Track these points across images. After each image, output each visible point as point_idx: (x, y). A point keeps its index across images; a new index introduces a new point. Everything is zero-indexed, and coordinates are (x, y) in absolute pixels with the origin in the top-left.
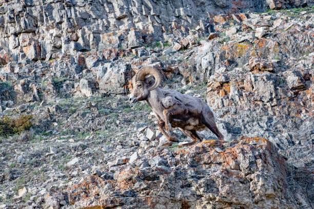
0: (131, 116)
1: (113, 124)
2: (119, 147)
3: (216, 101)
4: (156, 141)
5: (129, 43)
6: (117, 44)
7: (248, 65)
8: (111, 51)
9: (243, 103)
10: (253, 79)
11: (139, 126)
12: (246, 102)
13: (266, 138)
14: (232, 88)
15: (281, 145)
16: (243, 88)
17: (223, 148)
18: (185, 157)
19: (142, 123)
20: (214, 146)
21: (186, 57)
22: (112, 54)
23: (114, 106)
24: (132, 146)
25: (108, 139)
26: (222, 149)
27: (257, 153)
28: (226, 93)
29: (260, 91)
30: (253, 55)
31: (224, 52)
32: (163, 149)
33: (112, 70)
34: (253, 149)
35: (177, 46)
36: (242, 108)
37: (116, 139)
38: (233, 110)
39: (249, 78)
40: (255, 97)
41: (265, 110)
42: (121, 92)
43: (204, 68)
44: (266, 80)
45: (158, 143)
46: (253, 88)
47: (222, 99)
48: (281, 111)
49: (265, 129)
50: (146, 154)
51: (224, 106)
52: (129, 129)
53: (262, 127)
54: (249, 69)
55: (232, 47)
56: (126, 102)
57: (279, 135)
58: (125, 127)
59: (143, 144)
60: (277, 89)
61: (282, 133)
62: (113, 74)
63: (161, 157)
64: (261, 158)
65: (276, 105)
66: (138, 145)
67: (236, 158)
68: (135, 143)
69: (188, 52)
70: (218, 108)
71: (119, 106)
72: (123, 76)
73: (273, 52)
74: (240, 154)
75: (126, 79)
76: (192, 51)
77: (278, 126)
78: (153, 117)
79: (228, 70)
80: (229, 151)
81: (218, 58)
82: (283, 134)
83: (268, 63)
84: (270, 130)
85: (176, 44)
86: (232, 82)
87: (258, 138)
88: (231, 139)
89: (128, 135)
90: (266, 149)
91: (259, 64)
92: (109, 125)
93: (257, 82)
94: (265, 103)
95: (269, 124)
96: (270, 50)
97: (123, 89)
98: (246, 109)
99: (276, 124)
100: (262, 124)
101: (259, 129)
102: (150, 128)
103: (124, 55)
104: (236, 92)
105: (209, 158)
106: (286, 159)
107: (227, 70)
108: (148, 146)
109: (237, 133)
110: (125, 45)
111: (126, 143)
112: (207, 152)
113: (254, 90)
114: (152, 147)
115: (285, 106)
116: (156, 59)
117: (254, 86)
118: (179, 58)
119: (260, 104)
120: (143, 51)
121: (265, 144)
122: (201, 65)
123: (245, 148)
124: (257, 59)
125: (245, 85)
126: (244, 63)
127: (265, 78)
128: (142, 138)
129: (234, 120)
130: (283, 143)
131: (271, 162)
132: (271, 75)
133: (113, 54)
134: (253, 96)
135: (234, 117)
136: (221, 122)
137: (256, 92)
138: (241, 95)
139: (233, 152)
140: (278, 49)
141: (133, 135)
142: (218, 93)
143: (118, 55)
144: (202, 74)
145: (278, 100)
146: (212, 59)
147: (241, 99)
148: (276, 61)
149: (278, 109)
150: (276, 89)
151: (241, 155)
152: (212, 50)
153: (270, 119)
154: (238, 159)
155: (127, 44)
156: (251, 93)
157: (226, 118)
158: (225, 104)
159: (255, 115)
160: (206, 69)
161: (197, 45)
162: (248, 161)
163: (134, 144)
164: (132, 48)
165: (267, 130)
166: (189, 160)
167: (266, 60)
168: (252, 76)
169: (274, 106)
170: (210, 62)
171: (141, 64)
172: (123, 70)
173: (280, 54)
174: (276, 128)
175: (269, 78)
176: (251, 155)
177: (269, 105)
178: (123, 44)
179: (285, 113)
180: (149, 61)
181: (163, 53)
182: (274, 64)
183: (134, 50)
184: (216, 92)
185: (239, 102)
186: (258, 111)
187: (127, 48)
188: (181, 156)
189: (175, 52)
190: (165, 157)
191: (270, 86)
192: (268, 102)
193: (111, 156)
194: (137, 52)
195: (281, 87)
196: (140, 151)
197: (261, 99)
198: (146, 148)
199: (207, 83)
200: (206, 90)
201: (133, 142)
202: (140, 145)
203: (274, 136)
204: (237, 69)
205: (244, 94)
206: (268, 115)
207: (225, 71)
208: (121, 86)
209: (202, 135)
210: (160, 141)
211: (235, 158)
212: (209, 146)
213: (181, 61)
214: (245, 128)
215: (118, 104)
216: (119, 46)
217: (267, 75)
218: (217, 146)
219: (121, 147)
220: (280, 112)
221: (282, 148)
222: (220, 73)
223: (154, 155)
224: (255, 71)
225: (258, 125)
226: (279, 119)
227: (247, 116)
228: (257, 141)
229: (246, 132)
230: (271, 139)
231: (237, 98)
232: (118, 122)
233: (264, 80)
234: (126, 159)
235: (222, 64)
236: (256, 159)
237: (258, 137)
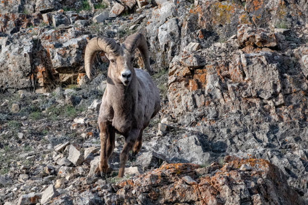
0: (43, 125)
1: (12, 139)
2: (23, 177)
3: (183, 98)
4: (85, 166)
5: (37, 4)
6: (17, 6)
7: (236, 37)
8: (7, 18)
9: (228, 101)
10: (244, 62)
11: (55, 142)
12: (233, 99)
13: (267, 159)
14: (209, 78)
15: (292, 170)
16: (228, 77)
17: (196, 176)
18: (133, 192)
19: (60, 136)
20: (182, 173)
21: (132, 27)
22: (9, 22)
23: (14, 108)
24: (45, 175)
25: (5, 164)
26: (195, 179)
27: (253, 184)
28: (200, 85)
29: (256, 81)
30: (244, 21)
31: (196, 17)
32: (96, 180)
33: (10, 49)
34: (246, 177)
35: (117, 8)
36: (226, 110)
37: (18, 163)
38: (212, 114)
39: (237, 60)
40: (248, 90)
41: (265, 112)
42: (25, 86)
43: (162, 43)
44: (265, 63)
45: (88, 170)
46: (244, 76)
47: (193, 96)
48: (292, 114)
49: (265, 144)
50: (68, 189)
51: (196, 107)
52: (39, 147)
53: (260, 141)
54: (238, 45)
55: (209, 8)
56: (34, 102)
57: (289, 154)
58: (33, 144)
59: (62, 171)
60: (285, 77)
61: (294, 149)
62: (11, 55)
63: (93, 192)
64: (260, 193)
65: (283, 105)
66: (55, 173)
67: (219, 193)
68: (50, 170)
69: (135, 18)
70: (187, 110)
71: (23, 108)
72: (28, 59)
73: (276, 16)
74: (224, 187)
75: (32, 64)
76: (141, 16)
77: (288, 138)
78: (79, 126)
79: (202, 48)
80: (207, 181)
81: (185, 28)
82: (296, 153)
83: (268, 34)
84: (274, 146)
85: (116, 5)
86: (210, 66)
87: (253, 160)
88: (210, 161)
89: (37, 156)
90: (267, 178)
91: (254, 37)
92: (6, 141)
93: (251, 66)
94: (264, 101)
95: (272, 136)
96: (272, 13)
97: (28, 80)
98: (234, 111)
99: (284, 135)
100: (260, 136)
101: (256, 145)
102: (74, 145)
103: (29, 25)
104: (217, 84)
105: (174, 193)
106: (302, 194)
107: (200, 47)
108: (72, 174)
109: (219, 152)
110: (31, 7)
111: (35, 170)
112: (169, 183)
113: (246, 79)
114: (77, 176)
115: (298, 106)
116: (83, 30)
117: (246, 72)
118: (120, 28)
119: (257, 102)
120: (61, 17)
121: (265, 168)
122: (157, 39)
123: (233, 177)
124: (250, 28)
125: (231, 71)
126: (228, 36)
127: (263, 59)
128: (61, 162)
129: (214, 131)
130: (295, 167)
131: (276, 199)
132: (274, 55)
133: (11, 22)
134: (244, 89)
135: (214, 124)
136: (193, 133)
137: (250, 84)
138: (224, 89)
139: (214, 183)
140: (284, 10)
141: (47, 156)
142: (187, 85)
143: (18, 24)
144: (160, 54)
145: (286, 95)
146: (175, 28)
147: (226, 95)
148: (282, 30)
149: (286, 111)
150: (282, 78)
151: (226, 187)
152: (175, 14)
153: (274, 128)
154: (222, 194)
155: (34, 6)
156: (240, 84)
157: (201, 128)
158: (199, 104)
159: (249, 122)
160: (167, 46)
161: (149, 5)
162: (237, 198)
163: (47, 172)
164: (43, 12)
165: (269, 146)
166: (140, 197)
167: (265, 30)
168: (243, 56)
169: (280, 106)
170: (172, 34)
171: (57, 38)
172: (27, 50)
173: (289, 19)
174: (284, 143)
175: (270, 59)
176: (243, 187)
177: (272, 105)
178: (26, 6)
179: (298, 118)
180: (70, 32)
181: (94, 19)
182: (279, 36)
183: (45, 16)
184: (183, 83)
185: (222, 100)
186: (253, 115)
187: (34, 11)
188: (127, 191)
189: (114, 18)
190: (100, 193)
191: (273, 72)
192: (269, 99)
193: (10, 192)
194: (50, 19)
195: (290, 74)
196: (58, 183)
197: (258, 94)
198: (67, 178)
199: (167, 69)
200: (167, 80)
201: (46, 169)
202: (59, 174)
203: (281, 156)
204: (218, 44)
205: (229, 86)
206: (270, 120)
207: (198, 48)
208: (25, 76)
209: (161, 155)
210: (92, 166)
211: (216, 193)
212: (173, 174)
213: (124, 33)
214: (232, 142)
215: (20, 106)
216: (21, 8)
217: (266, 55)
218: (187, 174)
219: (26, 176)
220: (289, 116)
221: (294, 176)
222: (189, 52)
223: (81, 189)
224: (247, 49)
225: (253, 138)
226: (288, 127)
227: (236, 123)
228: (253, 164)
229: (234, 150)
230: (275, 161)
231: (218, 93)
232: (20, 135)
233: (262, 63)
234: (36, 197)
235: (192, 38)
236: (252, 194)
237: (254, 157)
